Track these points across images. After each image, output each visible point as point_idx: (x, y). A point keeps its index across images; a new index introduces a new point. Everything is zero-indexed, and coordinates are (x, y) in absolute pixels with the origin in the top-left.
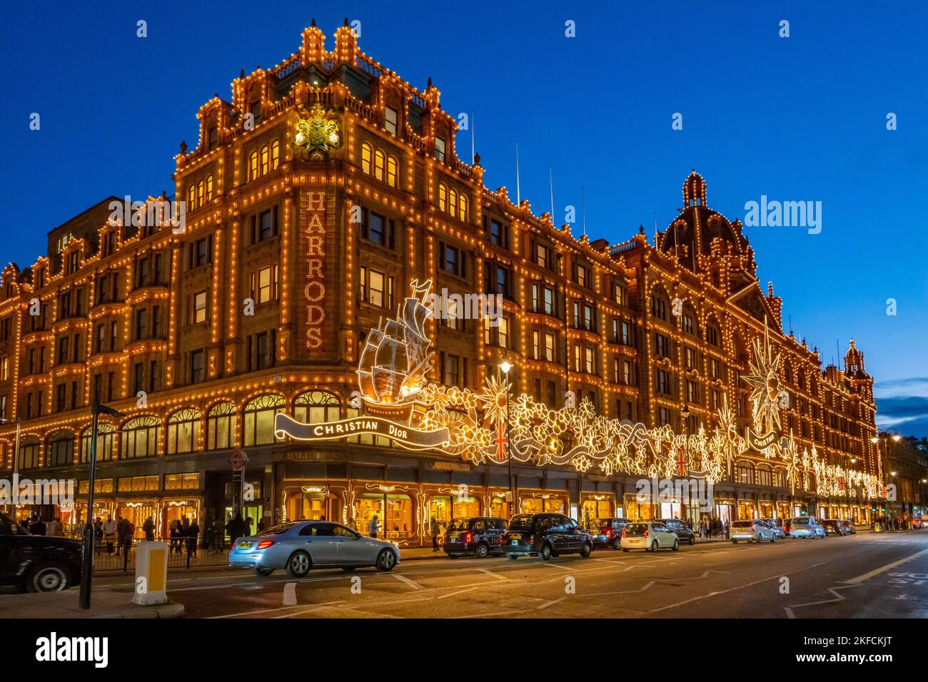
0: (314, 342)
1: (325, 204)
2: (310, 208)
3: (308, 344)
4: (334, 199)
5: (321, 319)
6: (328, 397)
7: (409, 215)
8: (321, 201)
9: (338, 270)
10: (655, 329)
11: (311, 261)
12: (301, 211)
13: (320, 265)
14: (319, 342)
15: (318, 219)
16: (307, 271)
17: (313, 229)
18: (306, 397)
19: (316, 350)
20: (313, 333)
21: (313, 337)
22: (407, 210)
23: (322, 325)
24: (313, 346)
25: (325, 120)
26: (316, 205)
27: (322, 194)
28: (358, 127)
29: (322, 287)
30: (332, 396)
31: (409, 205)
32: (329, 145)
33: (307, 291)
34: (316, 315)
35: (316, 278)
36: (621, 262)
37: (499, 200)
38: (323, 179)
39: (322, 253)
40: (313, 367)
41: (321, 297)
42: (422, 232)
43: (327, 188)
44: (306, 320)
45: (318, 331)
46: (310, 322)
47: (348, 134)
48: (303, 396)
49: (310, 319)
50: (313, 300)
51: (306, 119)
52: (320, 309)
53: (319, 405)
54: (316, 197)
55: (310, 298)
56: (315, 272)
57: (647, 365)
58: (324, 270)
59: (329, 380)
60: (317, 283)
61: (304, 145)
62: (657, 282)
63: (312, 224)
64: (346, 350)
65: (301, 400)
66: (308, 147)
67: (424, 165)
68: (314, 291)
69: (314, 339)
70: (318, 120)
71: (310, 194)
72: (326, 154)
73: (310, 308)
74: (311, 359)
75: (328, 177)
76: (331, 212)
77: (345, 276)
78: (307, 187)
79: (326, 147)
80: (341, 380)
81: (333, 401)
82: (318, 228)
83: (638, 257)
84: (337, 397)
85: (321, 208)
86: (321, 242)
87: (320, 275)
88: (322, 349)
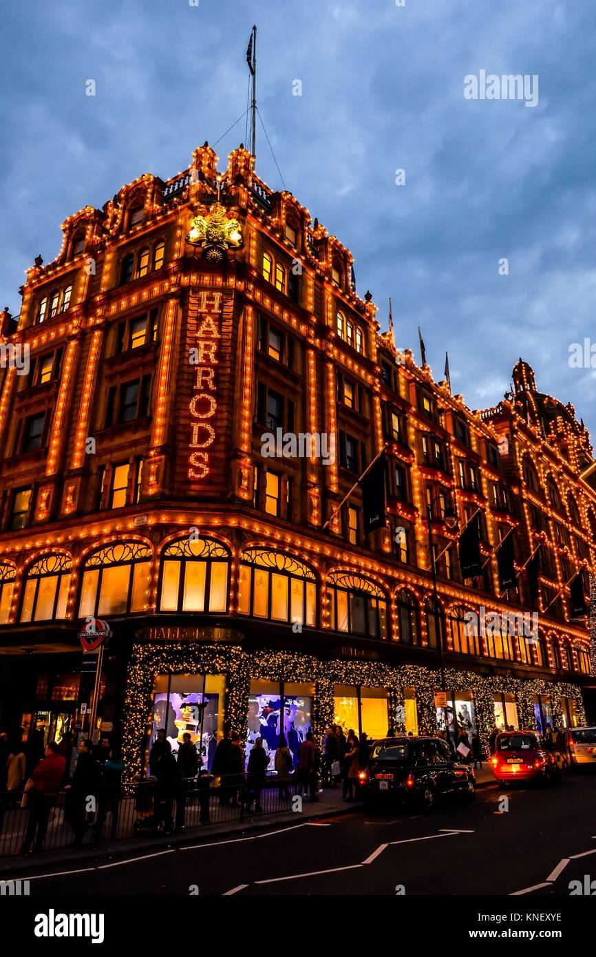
0: (199, 470)
1: (221, 307)
2: (203, 309)
3: (191, 473)
4: (232, 303)
5: (211, 441)
6: (212, 547)
7: (309, 336)
8: (217, 303)
9: (233, 383)
10: (529, 499)
11: (200, 370)
12: (190, 313)
13: (212, 375)
14: (206, 471)
15: (212, 322)
16: (194, 381)
17: (204, 332)
18: (182, 546)
19: (200, 481)
20: (199, 459)
21: (197, 464)
22: (307, 331)
23: (208, 450)
24: (197, 476)
25: (226, 219)
26: (210, 307)
27: (217, 295)
28: (260, 233)
29: (213, 400)
30: (218, 546)
31: (309, 325)
32: (229, 244)
33: (192, 406)
34: (203, 435)
35: (206, 390)
36: (491, 427)
37: (385, 344)
38: (219, 280)
39: (214, 361)
40: (195, 505)
41: (212, 413)
42: (322, 359)
43: (225, 291)
44: (189, 440)
45: (206, 457)
46: (195, 443)
47: (250, 238)
48: (176, 544)
49: (195, 439)
50: (201, 417)
51: (204, 216)
52: (209, 427)
53: (198, 558)
54: (211, 298)
55: (196, 414)
56: (204, 383)
57: (528, 536)
58: (216, 381)
59: (216, 522)
60: (207, 396)
61: (200, 241)
62: (525, 450)
63: (203, 328)
64: (240, 484)
65: (173, 551)
66: (204, 244)
67: (323, 289)
68: (203, 406)
69: (199, 466)
70: (217, 216)
71: (204, 294)
72: (224, 252)
73: (196, 427)
74: (192, 493)
75: (225, 280)
76: (227, 317)
77: (242, 391)
78: (197, 289)
79: (226, 246)
80: (233, 523)
81: (220, 552)
82: (211, 332)
83: (507, 423)
84: (226, 547)
85: (216, 310)
86: (214, 348)
87: (212, 386)
88: (207, 481)
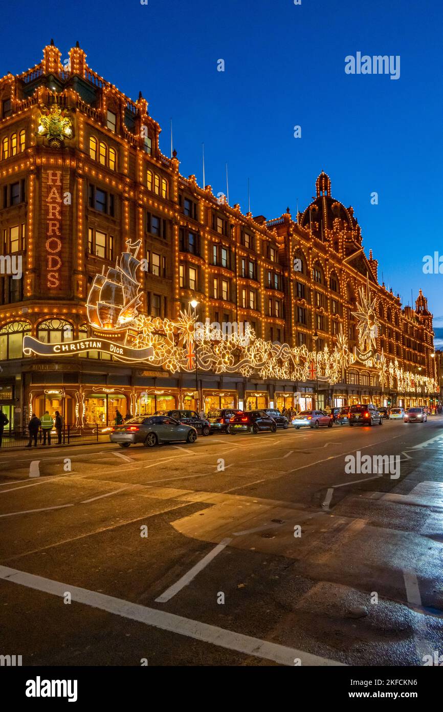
0: (53, 283)
1: (62, 180)
2: (50, 183)
3: (49, 285)
4: (68, 177)
5: (59, 266)
6: (64, 324)
7: (125, 191)
8: (58, 178)
9: (71, 230)
10: (296, 279)
11: (51, 223)
12: (43, 185)
13: (58, 226)
14: (57, 283)
15: (56, 192)
16: (47, 230)
17: (52, 198)
18: (48, 324)
19: (54, 289)
20: (53, 276)
21: (52, 279)
22: (124, 188)
23: (59, 271)
24: (53, 286)
25: (61, 117)
26: (54, 181)
27: (59, 173)
28: (86, 124)
29: (59, 242)
30: (67, 323)
31: (125, 184)
32: (65, 136)
33: (47, 245)
34: (55, 263)
35: (55, 235)
36: (274, 233)
37: (190, 184)
38: (60, 161)
39: (59, 217)
40: (53, 302)
41: (59, 249)
42: (134, 205)
43: (63, 168)
44: (47, 266)
45: (57, 275)
46: (50, 268)
47: (79, 129)
48: (45, 323)
49: (50, 266)
50: (52, 252)
51: (47, 115)
52: (57, 258)
53: (57, 330)
54: (54, 175)
55: (50, 250)
56: (53, 231)
57: (291, 304)
58: (60, 229)
59: (65, 311)
60: (56, 239)
61: (45, 135)
62: (298, 247)
63: (51, 195)
64: (78, 289)
65: (43, 326)
66: (48, 136)
67: (136, 156)
68: (53, 245)
69: (53, 281)
70: (56, 116)
71: (50, 172)
72: (62, 143)
73: (50, 257)
74: (52, 295)
75: (64, 160)
76: (66, 187)
77: (77, 235)
78: (48, 167)
79: (62, 138)
80: (74, 311)
81: (68, 327)
82: (56, 198)
83: (285, 229)
84: (71, 324)
85: (58, 183)
86: (58, 209)
87: (58, 233)
88: (59, 288)
